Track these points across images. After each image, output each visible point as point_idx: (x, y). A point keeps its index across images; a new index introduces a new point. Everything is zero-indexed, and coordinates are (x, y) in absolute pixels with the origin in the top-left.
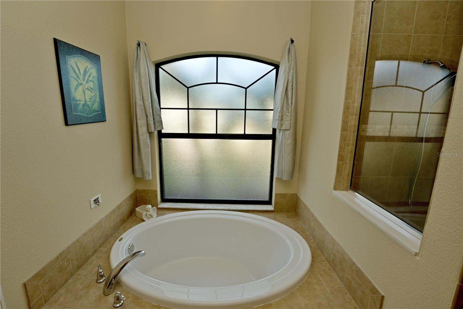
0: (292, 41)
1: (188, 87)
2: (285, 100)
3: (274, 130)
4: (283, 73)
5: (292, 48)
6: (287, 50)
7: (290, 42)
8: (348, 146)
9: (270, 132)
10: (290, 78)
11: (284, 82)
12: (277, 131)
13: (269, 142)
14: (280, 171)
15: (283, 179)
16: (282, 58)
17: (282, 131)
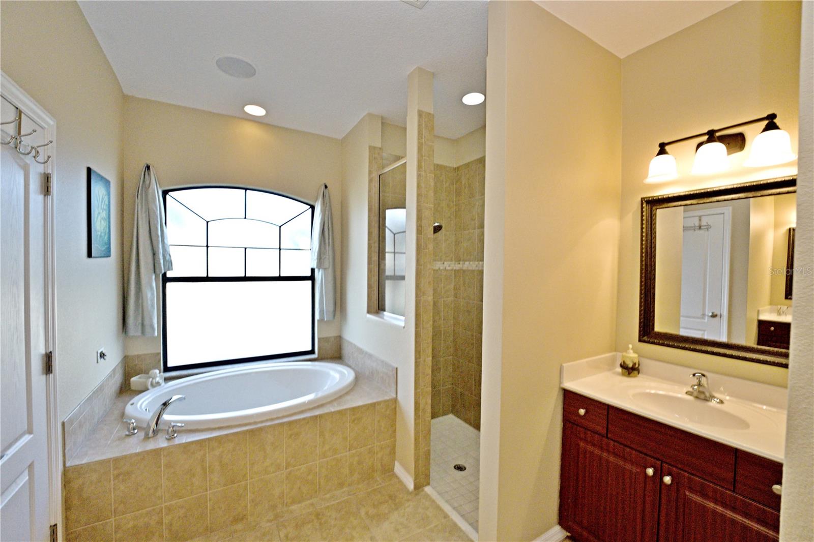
0: (326, 187)
1: (208, 220)
2: (322, 241)
3: (313, 270)
4: (319, 214)
5: (326, 191)
6: (322, 194)
7: (323, 186)
8: (374, 276)
9: (309, 274)
10: (326, 219)
11: (320, 223)
12: (316, 271)
13: (309, 283)
14: (321, 311)
15: (325, 320)
16: (316, 200)
17: (321, 270)
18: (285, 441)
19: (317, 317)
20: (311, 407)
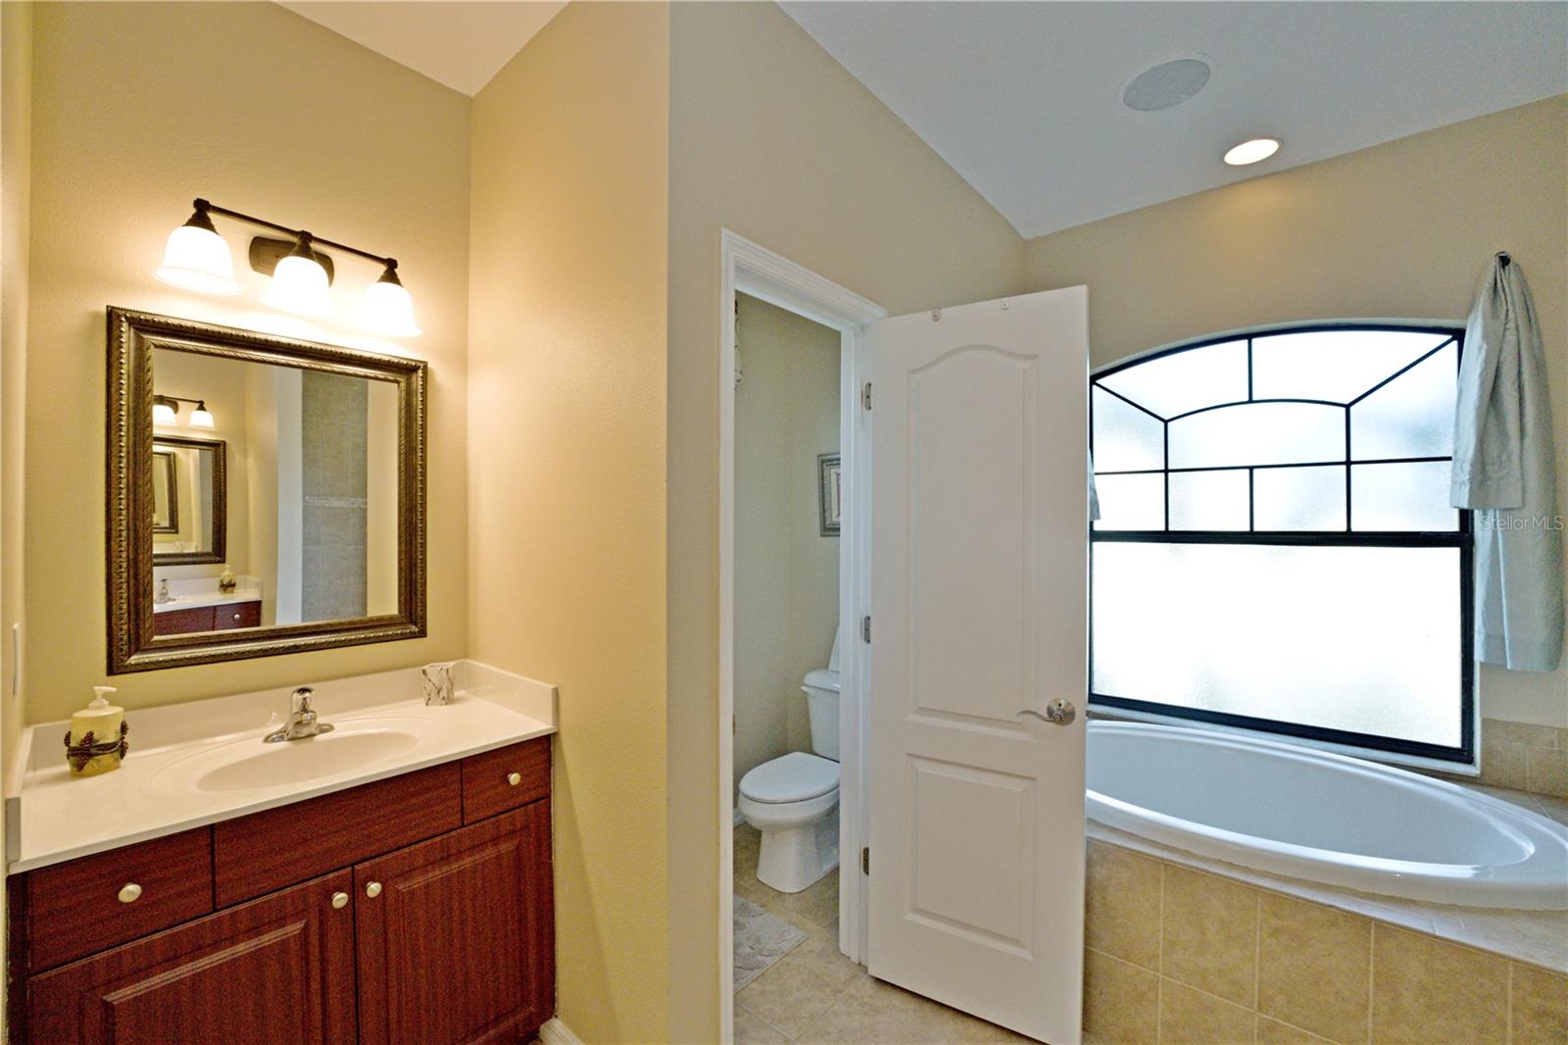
0: (1504, 261)
1: (1167, 419)
2: (1493, 426)
3: (1466, 517)
4: (1476, 351)
5: (1506, 279)
6: (1488, 286)
7: (1495, 262)
9: (1453, 525)
11: (1485, 370)
12: (1477, 514)
13: (1453, 554)
14: (1495, 639)
15: (1509, 667)
16: (1470, 309)
17: (1491, 513)
18: (1258, 937)
19: (1479, 655)
20: (1363, 889)
